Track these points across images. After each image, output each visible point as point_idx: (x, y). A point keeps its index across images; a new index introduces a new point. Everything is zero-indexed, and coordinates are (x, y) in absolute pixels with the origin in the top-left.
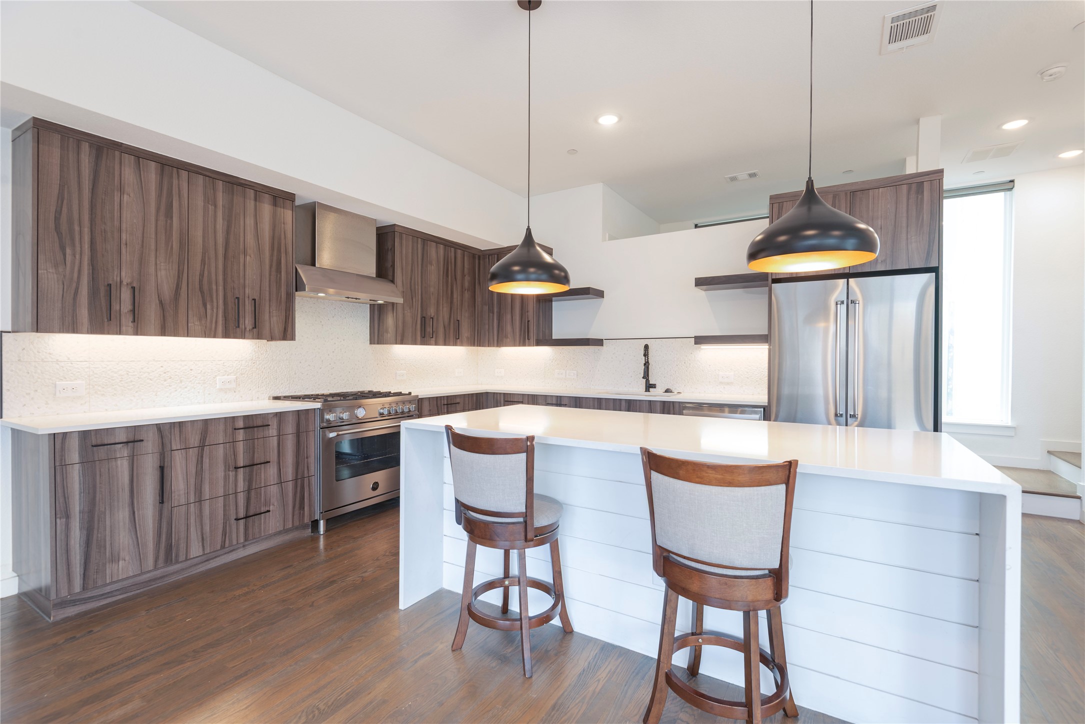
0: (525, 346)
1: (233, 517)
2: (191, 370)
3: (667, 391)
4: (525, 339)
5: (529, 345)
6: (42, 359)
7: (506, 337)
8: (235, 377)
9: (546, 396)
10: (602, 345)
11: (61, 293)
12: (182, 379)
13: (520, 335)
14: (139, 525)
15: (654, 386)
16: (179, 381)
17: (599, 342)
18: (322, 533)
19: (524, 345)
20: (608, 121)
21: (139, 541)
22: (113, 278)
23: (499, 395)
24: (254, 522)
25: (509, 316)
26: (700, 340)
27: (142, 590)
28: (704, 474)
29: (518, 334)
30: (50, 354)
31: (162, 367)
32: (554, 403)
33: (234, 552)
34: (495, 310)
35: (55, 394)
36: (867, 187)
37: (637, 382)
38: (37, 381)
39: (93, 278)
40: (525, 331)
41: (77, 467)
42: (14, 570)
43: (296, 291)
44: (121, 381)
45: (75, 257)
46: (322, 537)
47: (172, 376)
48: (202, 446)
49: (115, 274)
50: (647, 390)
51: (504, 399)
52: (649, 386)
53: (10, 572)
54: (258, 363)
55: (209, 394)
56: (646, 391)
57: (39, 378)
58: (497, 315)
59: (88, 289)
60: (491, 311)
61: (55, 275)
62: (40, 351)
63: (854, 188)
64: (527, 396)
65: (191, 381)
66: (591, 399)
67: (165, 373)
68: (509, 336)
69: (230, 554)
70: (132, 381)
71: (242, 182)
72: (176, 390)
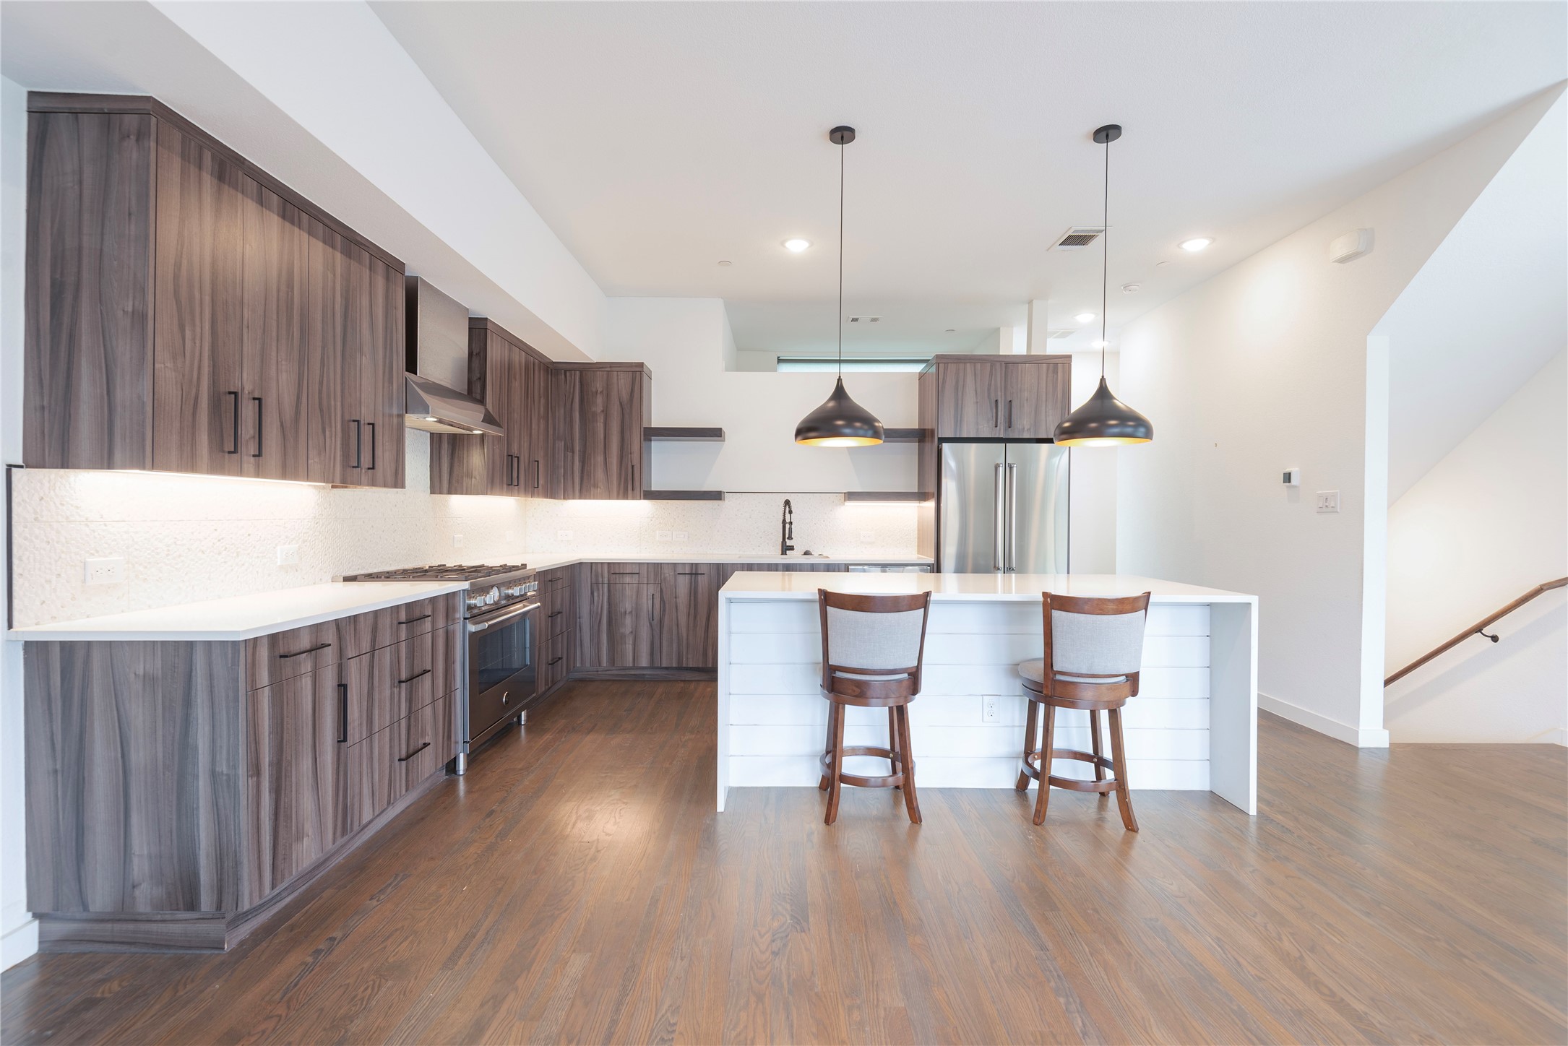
0: (627, 499)
1: (397, 758)
2: (249, 535)
3: (807, 553)
4: (627, 490)
5: (634, 498)
6: (67, 518)
7: (596, 486)
8: (297, 545)
9: (675, 565)
10: (720, 499)
11: (179, 403)
12: (239, 550)
13: (619, 485)
14: (321, 778)
15: (792, 548)
16: (235, 555)
17: (717, 496)
18: (461, 773)
19: (625, 497)
20: (797, 246)
21: (321, 804)
22: (235, 383)
23: (600, 566)
24: (413, 761)
25: (600, 459)
26: (851, 496)
27: (307, 885)
28: (1105, 606)
29: (615, 483)
30: (77, 507)
31: (216, 530)
32: (687, 572)
33: (385, 813)
34: (577, 448)
35: (84, 581)
36: (1018, 361)
37: (768, 543)
38: (60, 557)
39: (214, 381)
40: (626, 480)
41: (267, 689)
42: (29, 909)
43: (406, 413)
44: (168, 555)
45: (195, 343)
46: (461, 778)
47: (227, 546)
48: (373, 651)
49: (237, 375)
50: (784, 553)
51: (609, 572)
52: (786, 549)
53: (23, 914)
54: (321, 523)
55: (269, 575)
56: (782, 554)
57: (63, 552)
58: (580, 455)
59: (208, 401)
60: (569, 448)
61: (173, 373)
62: (65, 503)
63: (1007, 360)
64: (646, 565)
65: (249, 554)
66: (739, 566)
67: (219, 541)
68: (600, 484)
69: (381, 816)
70: (180, 556)
71: (359, 239)
72: (232, 570)
